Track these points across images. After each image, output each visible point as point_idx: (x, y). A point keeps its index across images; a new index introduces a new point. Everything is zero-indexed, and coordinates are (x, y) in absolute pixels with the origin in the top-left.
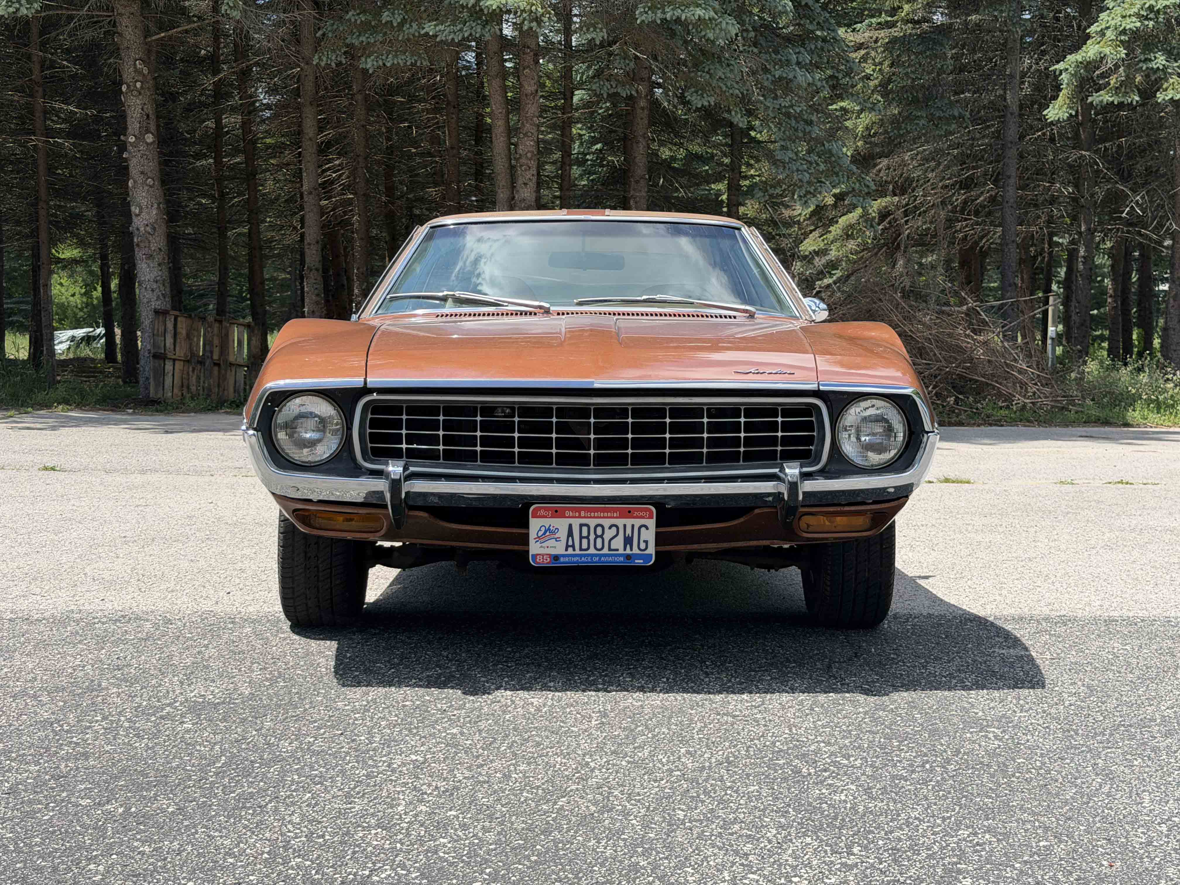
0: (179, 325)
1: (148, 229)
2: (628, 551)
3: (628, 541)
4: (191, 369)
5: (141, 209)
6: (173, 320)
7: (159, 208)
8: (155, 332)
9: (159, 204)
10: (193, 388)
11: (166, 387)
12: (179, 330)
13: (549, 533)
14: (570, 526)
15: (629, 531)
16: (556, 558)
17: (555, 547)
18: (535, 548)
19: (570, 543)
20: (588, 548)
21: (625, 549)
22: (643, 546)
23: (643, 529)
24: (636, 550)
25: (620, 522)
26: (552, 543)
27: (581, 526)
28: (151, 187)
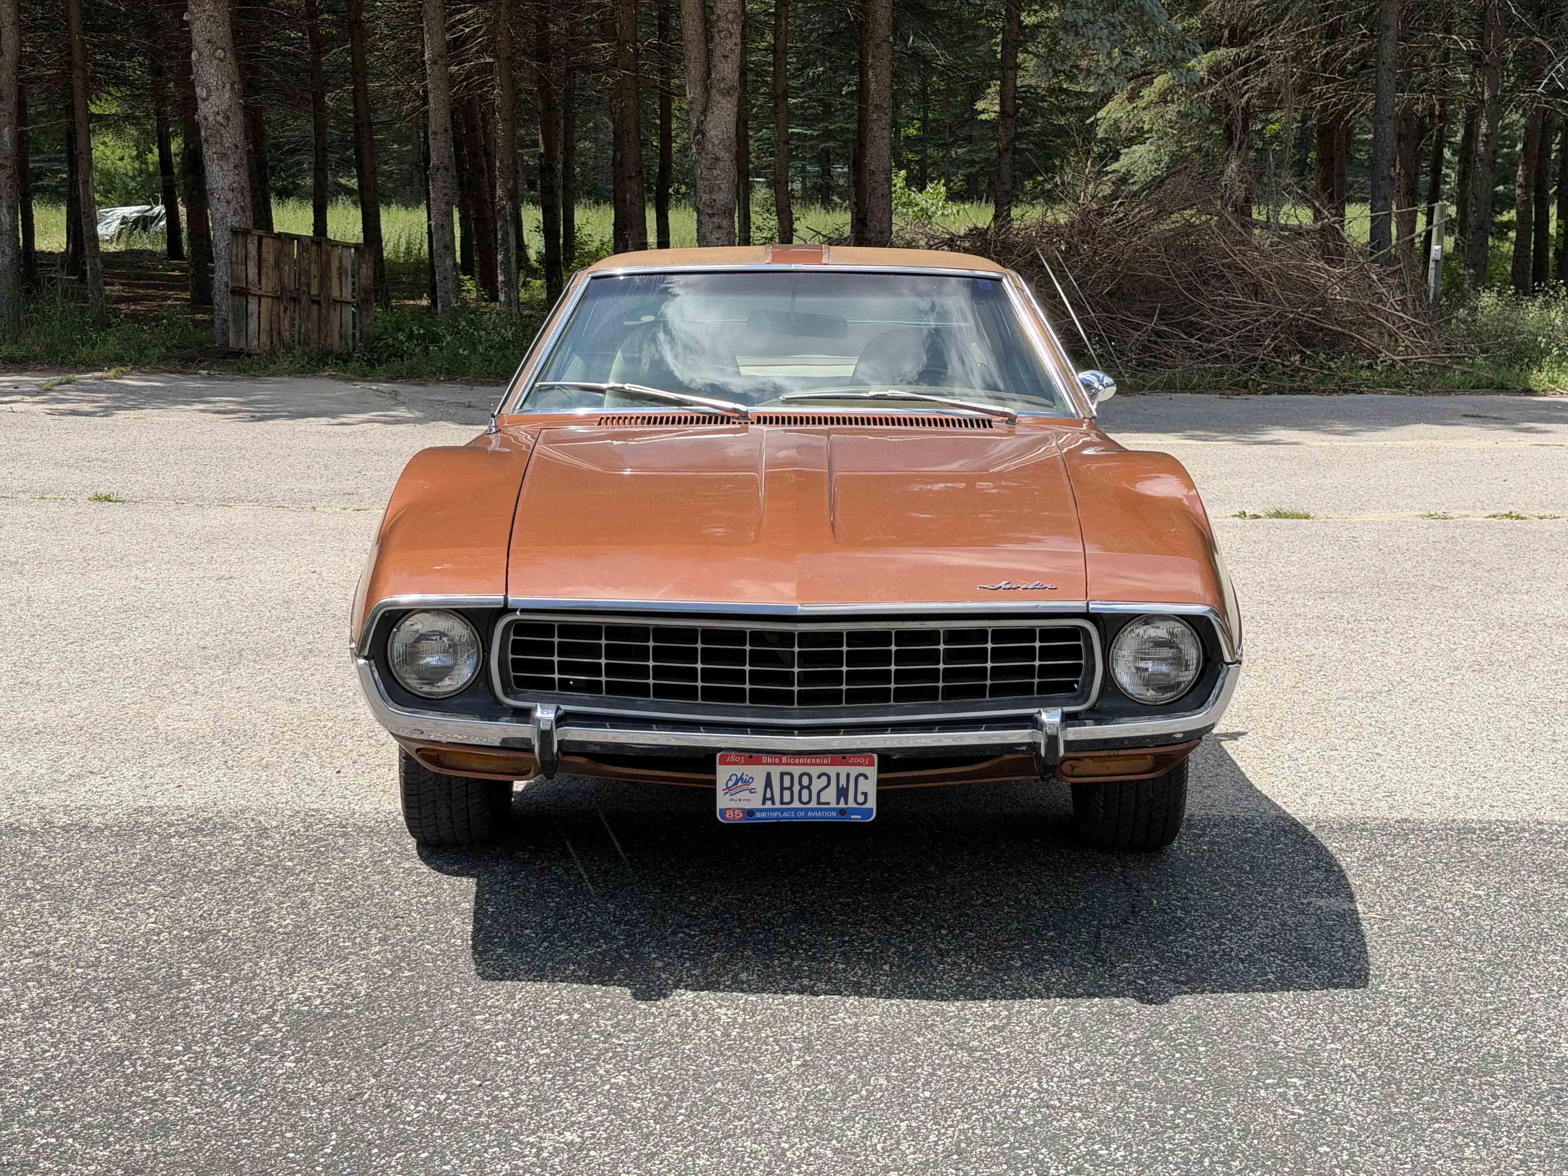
0: (264, 249)
1: (220, 118)
2: (842, 805)
3: (842, 793)
4: (282, 308)
5: (209, 91)
6: (256, 242)
7: (232, 89)
8: (234, 259)
9: (232, 85)
10: (286, 335)
11: (250, 333)
12: (265, 255)
13: (742, 782)
14: (769, 775)
15: (843, 782)
16: (750, 813)
17: (749, 800)
18: (723, 801)
19: (769, 795)
20: (792, 801)
21: (838, 803)
22: (861, 799)
23: (861, 779)
24: (851, 804)
25: (832, 770)
26: (746, 794)
27: (782, 775)
28: (221, 60)
